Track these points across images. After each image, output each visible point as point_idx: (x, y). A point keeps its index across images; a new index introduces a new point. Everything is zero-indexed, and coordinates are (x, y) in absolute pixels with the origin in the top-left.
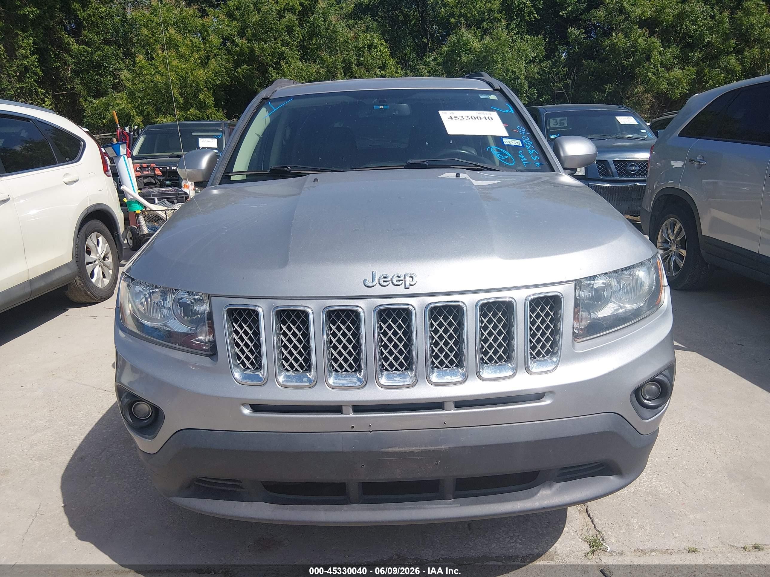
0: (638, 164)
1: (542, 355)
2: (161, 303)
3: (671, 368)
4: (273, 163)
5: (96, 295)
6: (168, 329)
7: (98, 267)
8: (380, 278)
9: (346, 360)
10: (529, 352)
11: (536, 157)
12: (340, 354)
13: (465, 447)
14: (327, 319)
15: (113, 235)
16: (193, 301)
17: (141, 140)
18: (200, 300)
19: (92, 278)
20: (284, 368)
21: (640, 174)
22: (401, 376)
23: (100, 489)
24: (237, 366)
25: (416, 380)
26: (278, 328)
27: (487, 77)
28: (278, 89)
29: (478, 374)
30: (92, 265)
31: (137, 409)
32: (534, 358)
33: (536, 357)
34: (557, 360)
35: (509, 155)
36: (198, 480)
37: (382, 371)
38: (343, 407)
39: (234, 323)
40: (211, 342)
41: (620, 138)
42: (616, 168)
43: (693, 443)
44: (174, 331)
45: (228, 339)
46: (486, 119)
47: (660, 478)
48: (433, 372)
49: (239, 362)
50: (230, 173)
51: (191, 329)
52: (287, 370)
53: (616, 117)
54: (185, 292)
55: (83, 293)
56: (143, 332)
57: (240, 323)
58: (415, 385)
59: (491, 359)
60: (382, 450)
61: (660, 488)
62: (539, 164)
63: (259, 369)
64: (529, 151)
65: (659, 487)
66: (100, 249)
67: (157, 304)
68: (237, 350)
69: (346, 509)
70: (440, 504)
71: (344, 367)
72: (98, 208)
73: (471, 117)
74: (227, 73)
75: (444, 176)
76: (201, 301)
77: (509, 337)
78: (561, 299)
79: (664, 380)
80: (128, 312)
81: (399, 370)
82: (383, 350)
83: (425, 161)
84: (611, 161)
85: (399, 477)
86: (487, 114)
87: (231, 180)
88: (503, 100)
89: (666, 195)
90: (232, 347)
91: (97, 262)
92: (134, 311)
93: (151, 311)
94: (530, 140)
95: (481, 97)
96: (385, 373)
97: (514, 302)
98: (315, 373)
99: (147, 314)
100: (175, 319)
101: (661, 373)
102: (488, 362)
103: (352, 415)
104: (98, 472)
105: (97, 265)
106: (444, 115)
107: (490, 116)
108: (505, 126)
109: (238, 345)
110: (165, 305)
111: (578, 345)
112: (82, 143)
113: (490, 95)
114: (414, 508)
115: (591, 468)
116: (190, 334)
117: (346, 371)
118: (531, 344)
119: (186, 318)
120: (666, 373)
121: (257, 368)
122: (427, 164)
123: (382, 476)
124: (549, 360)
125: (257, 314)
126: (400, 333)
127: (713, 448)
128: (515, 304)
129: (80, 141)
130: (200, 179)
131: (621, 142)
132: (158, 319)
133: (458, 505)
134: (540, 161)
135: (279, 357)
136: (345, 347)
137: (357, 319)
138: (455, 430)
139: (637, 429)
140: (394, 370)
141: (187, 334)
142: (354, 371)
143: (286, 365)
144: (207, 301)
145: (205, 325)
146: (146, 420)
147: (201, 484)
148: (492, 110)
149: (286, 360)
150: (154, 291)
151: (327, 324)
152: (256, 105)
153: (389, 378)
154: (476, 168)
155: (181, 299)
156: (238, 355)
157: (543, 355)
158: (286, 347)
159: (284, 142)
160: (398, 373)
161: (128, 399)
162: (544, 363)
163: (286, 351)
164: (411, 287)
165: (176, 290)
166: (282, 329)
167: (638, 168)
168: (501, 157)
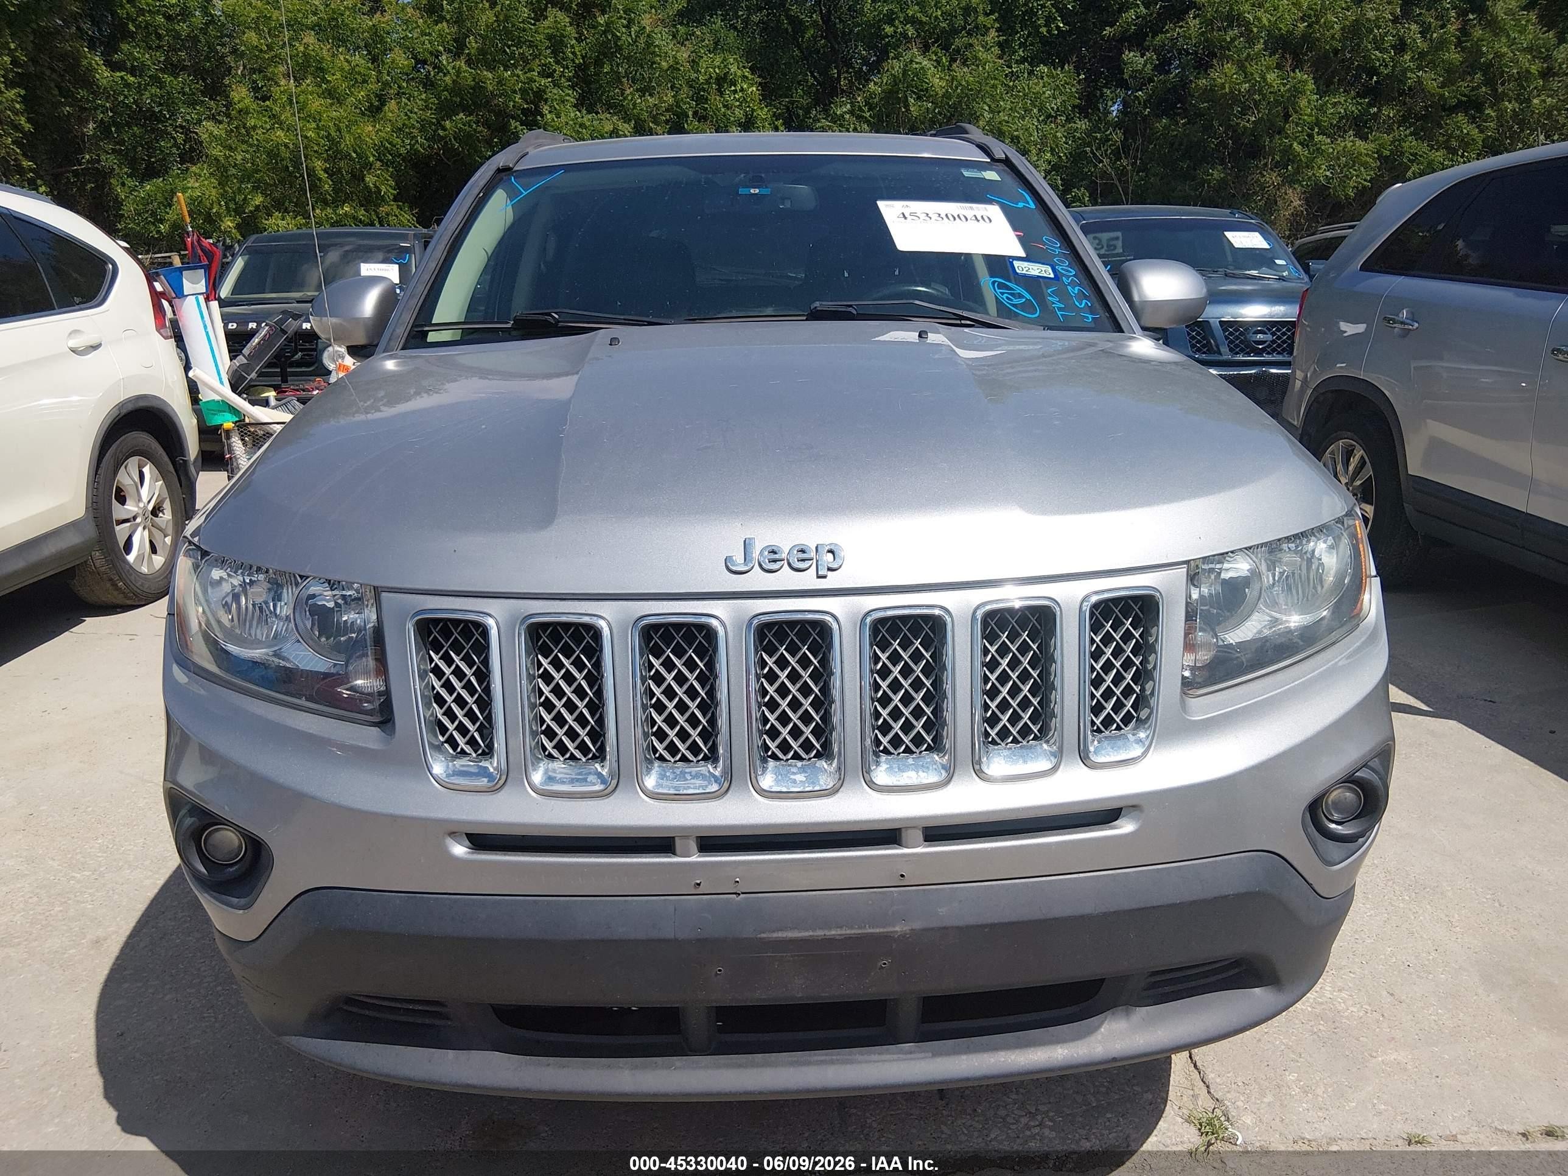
0: (1269, 330)
1: (1115, 725)
2: (268, 607)
3: (1385, 754)
4: (520, 306)
5: (135, 589)
6: (283, 663)
7: (140, 529)
8: (761, 553)
9: (683, 735)
10: (1088, 719)
11: (1084, 301)
12: (671, 721)
13: (945, 928)
14: (643, 645)
15: (174, 463)
16: (340, 601)
17: (239, 264)
18: (356, 599)
19: (128, 554)
20: (544, 753)
21: (1274, 350)
22: (806, 772)
23: (135, 1010)
24: (438, 748)
25: (840, 779)
26: (533, 663)
27: (976, 134)
28: (532, 151)
29: (977, 767)
30: (128, 524)
31: (211, 841)
32: (1099, 731)
33: (1103, 729)
34: (1147, 737)
35: (1028, 296)
36: (350, 1001)
37: (764, 760)
38: (677, 841)
39: (431, 652)
40: (380, 694)
41: (1234, 276)
42: (1226, 336)
43: (1404, 908)
44: (297, 669)
45: (418, 687)
46: (978, 221)
47: (1340, 984)
48: (878, 764)
49: (441, 739)
50: (426, 326)
51: (335, 665)
52: (550, 756)
53: (1226, 233)
54: (322, 581)
55: (108, 585)
56: (227, 670)
57: (447, 650)
58: (837, 791)
59: (1004, 734)
60: (763, 935)
61: (1343, 1005)
62: (1090, 316)
63: (488, 754)
64: (1069, 288)
65: (1340, 1002)
66: (145, 492)
67: (261, 608)
68: (439, 712)
69: (678, 1064)
70: (888, 1052)
71: (679, 750)
72: (142, 404)
73: (947, 215)
74: (422, 129)
75: (886, 337)
76: (358, 602)
77: (1044, 688)
78: (1158, 603)
79: (1374, 780)
80: (194, 625)
81: (800, 759)
82: (766, 713)
83: (850, 306)
84: (1215, 323)
85: (800, 995)
86: (979, 209)
87: (428, 341)
88: (1011, 182)
89: (1332, 391)
90: (428, 705)
91: (139, 520)
92: (208, 624)
93: (248, 624)
94: (1070, 266)
95: (966, 174)
96: (771, 763)
97: (1058, 609)
98: (615, 765)
99: (238, 631)
100: (298, 641)
101: (1365, 766)
102: (999, 741)
103: (696, 858)
104: (132, 971)
105: (138, 525)
106: (890, 210)
107: (985, 214)
108: (1017, 236)
109: (440, 701)
110: (278, 612)
111: (1193, 703)
112: (110, 266)
113: (985, 171)
114: (832, 1062)
115: (1215, 972)
116: (332, 675)
117: (684, 759)
118: (1092, 700)
119: (323, 639)
120: (1376, 763)
121: (484, 753)
122: (855, 312)
123: (760, 994)
124: (1130, 736)
125: (485, 632)
126: (805, 675)
127: (1447, 919)
128: (1058, 613)
129: (106, 264)
130: (360, 339)
131: (1235, 284)
132: (261, 641)
133: (927, 1054)
134: (1091, 310)
135: (534, 728)
136: (682, 707)
137: (710, 643)
138: (924, 890)
139: (1314, 886)
140: (791, 758)
141: (326, 675)
142: (701, 760)
143: (549, 745)
144: (372, 601)
145: (367, 656)
146: (232, 865)
147: (355, 1010)
148: (990, 202)
149: (550, 734)
150: (253, 578)
151: (641, 655)
152: (482, 183)
153: (780, 776)
154: (958, 322)
155: (313, 596)
156: (440, 724)
157: (1118, 725)
158: (548, 706)
159: (542, 266)
160: (799, 764)
161: (193, 819)
162: (1120, 743)
163: (549, 714)
164: (830, 573)
165: (302, 577)
166: (540, 665)
167: (1269, 337)
168: (1012, 300)
